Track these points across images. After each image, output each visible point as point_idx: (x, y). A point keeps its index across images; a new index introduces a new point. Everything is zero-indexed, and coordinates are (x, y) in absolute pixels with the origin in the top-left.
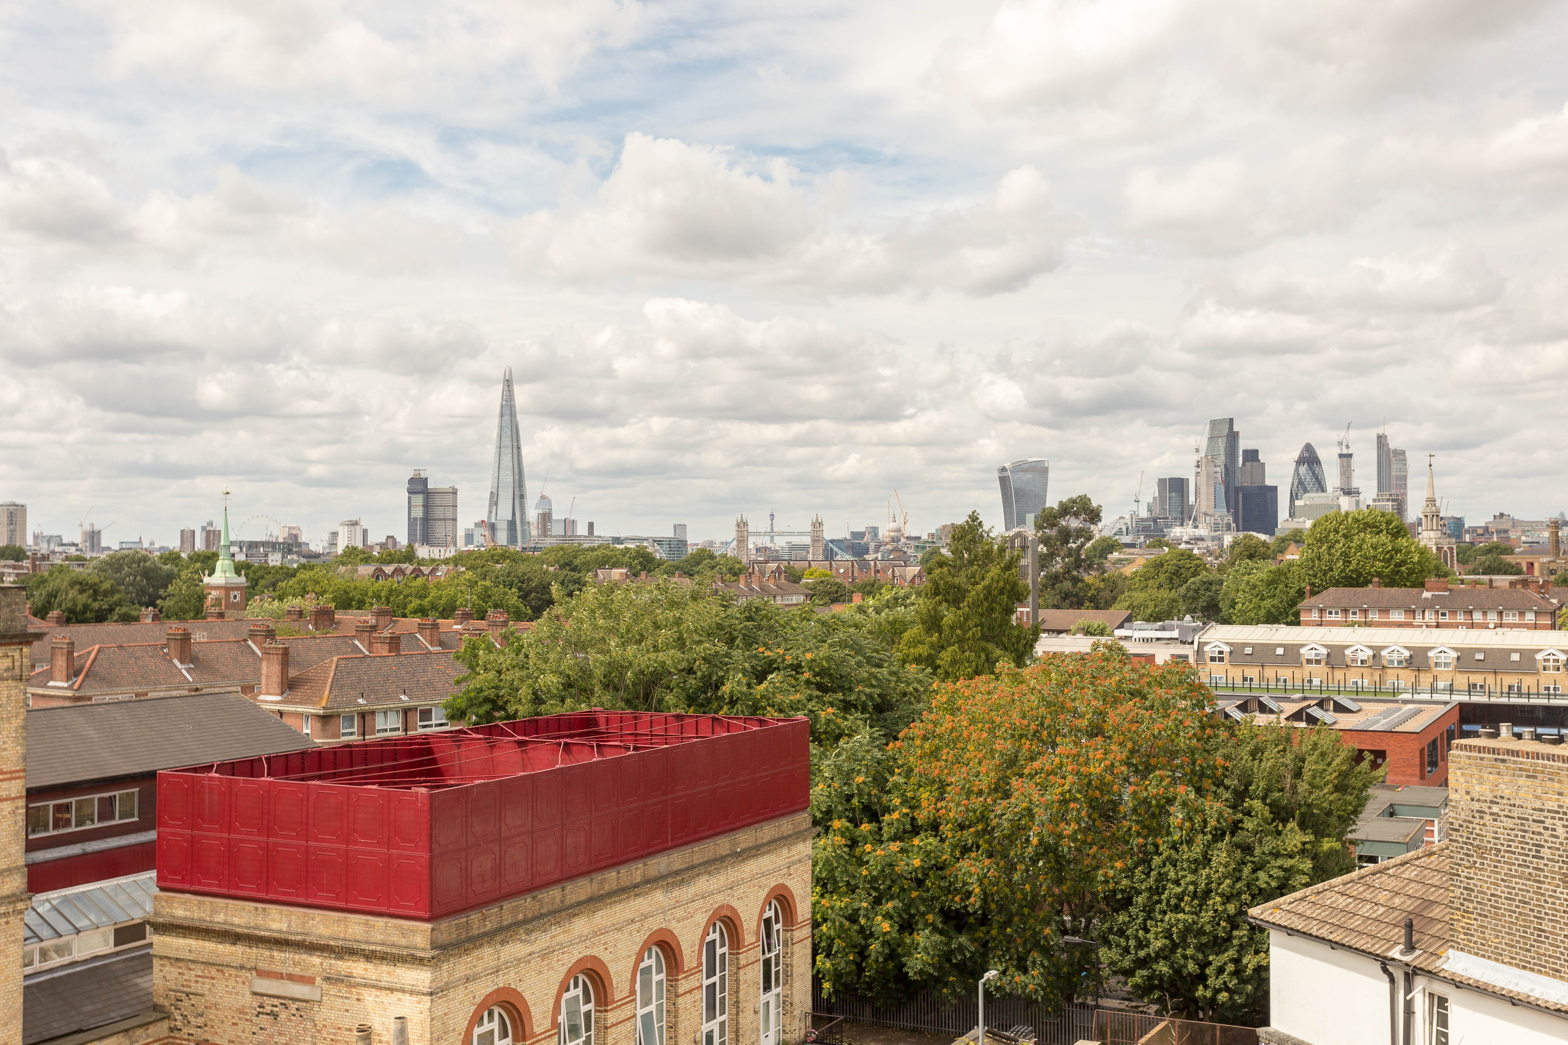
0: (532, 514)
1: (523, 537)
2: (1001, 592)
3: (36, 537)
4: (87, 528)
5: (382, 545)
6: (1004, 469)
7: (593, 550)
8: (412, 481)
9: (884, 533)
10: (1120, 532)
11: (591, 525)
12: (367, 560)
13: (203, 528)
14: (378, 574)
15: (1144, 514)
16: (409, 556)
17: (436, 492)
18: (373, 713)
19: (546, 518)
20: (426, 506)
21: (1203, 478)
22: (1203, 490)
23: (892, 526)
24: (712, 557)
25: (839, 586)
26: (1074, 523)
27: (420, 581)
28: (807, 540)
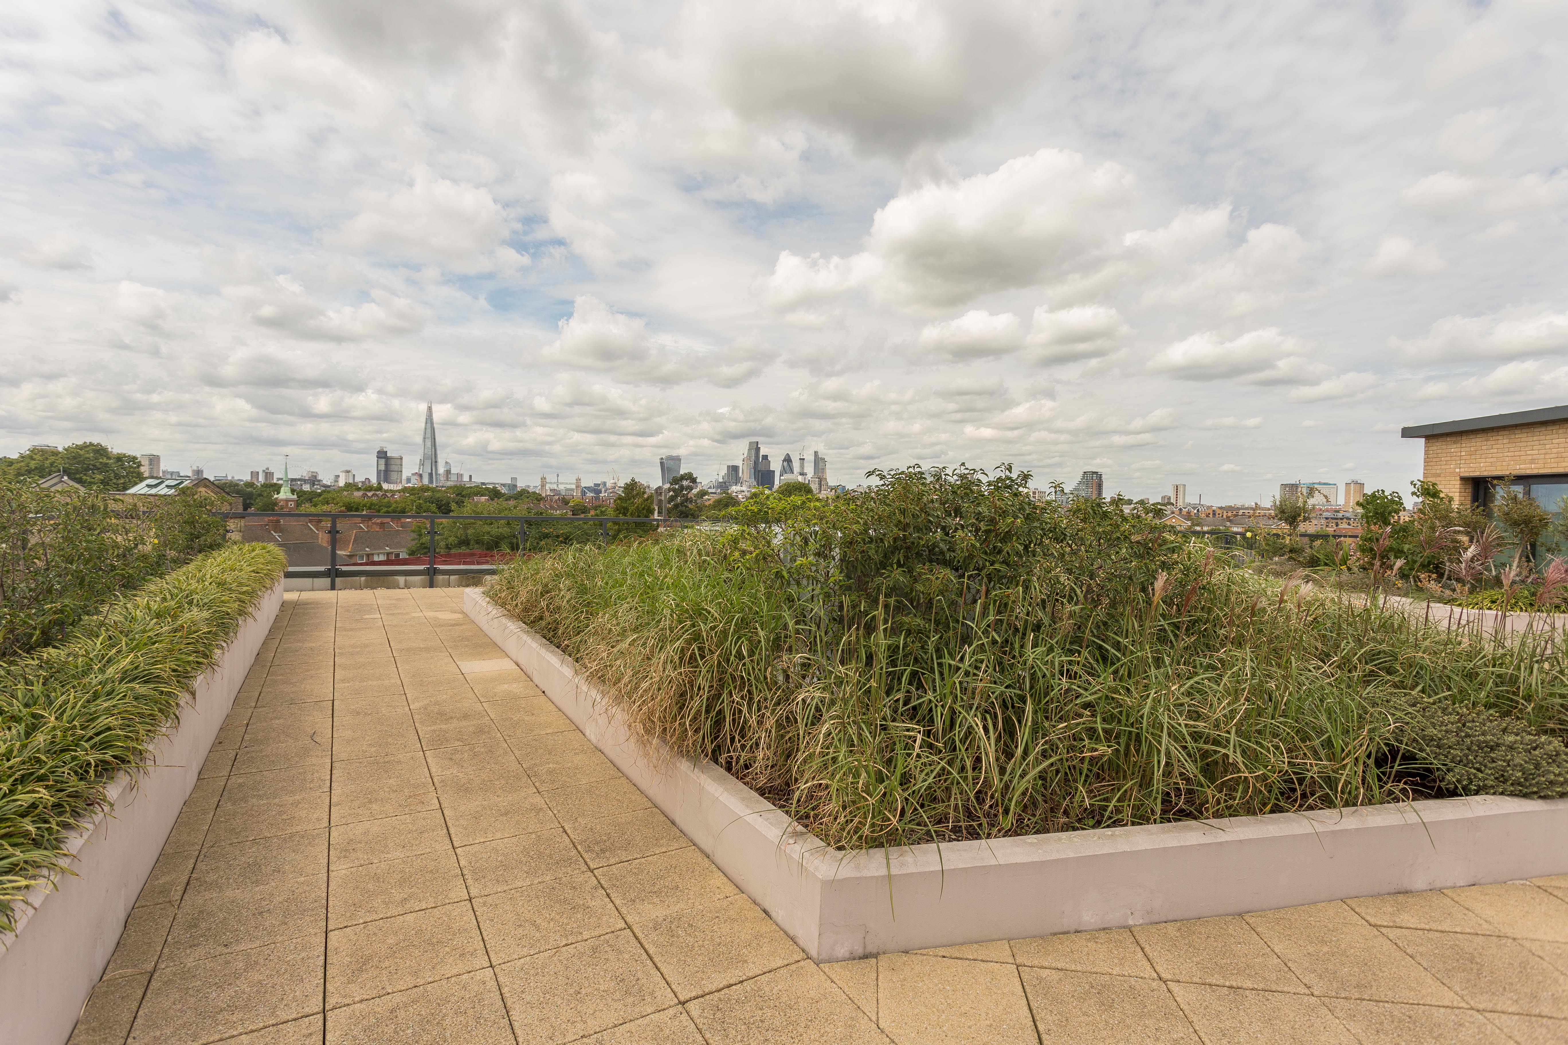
0: (441, 470)
1: (437, 480)
2: (643, 509)
3: (163, 472)
4: (195, 468)
5: (363, 482)
6: (662, 459)
7: (471, 488)
8: (378, 452)
9: (609, 485)
10: (710, 488)
11: (470, 476)
12: (359, 489)
13: (264, 471)
14: (364, 495)
15: (721, 480)
16: (380, 488)
17: (391, 458)
18: (373, 554)
19: (448, 472)
20: (386, 464)
21: (745, 466)
22: (745, 471)
23: (612, 481)
24: (528, 492)
25: (585, 507)
26: (685, 483)
27: (386, 500)
28: (574, 487)
